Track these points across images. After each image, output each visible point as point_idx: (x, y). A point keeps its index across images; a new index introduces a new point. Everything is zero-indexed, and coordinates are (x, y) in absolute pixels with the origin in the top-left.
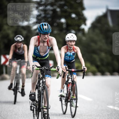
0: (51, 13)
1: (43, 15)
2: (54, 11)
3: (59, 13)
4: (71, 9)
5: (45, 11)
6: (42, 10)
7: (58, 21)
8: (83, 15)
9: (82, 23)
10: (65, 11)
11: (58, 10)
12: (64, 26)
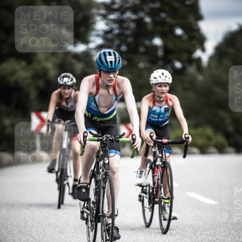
0: (133, 25)
1: (116, 31)
2: (140, 22)
3: (150, 27)
4: (173, 18)
5: (120, 22)
6: (114, 21)
7: (147, 43)
8: (198, 30)
9: (197, 46)
10: (163, 23)
11: (148, 20)
12: (160, 53)
